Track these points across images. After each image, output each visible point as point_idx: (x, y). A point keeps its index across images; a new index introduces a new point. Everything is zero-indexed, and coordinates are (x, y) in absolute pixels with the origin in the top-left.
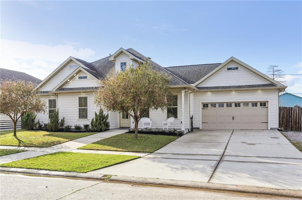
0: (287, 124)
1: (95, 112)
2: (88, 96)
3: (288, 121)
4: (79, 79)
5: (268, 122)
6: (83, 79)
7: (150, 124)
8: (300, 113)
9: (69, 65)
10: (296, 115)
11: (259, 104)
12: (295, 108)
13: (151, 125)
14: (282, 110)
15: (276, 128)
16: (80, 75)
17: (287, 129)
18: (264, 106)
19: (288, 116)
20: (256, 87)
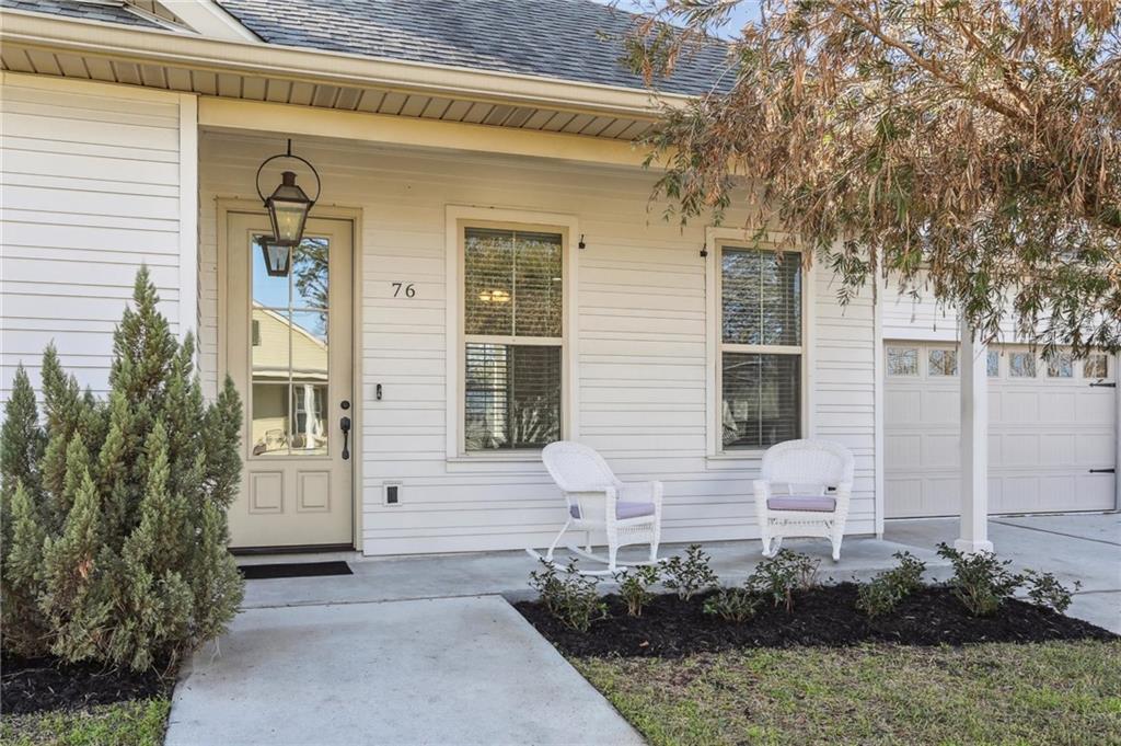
5: (1116, 465)
11: (1078, 364)
18: (1099, 376)
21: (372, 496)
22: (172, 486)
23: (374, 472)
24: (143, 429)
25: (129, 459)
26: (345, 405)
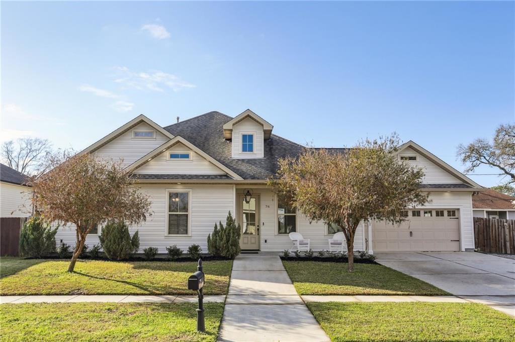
0: (484, 243)
1: (220, 222)
2: (189, 191)
3: (485, 238)
4: (171, 157)
5: (460, 239)
6: (179, 159)
7: (307, 244)
8: (500, 227)
9: (133, 130)
10: (495, 230)
11: (446, 213)
12: (493, 219)
13: (309, 245)
14: (476, 222)
15: (472, 249)
16: (173, 151)
17: (485, 249)
18: (453, 216)
19: (485, 231)
20: (445, 187)
21: (262, 241)
22: (233, 237)
23: (263, 238)
24: (230, 230)
25: (228, 233)
26: (258, 226)
